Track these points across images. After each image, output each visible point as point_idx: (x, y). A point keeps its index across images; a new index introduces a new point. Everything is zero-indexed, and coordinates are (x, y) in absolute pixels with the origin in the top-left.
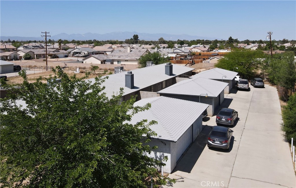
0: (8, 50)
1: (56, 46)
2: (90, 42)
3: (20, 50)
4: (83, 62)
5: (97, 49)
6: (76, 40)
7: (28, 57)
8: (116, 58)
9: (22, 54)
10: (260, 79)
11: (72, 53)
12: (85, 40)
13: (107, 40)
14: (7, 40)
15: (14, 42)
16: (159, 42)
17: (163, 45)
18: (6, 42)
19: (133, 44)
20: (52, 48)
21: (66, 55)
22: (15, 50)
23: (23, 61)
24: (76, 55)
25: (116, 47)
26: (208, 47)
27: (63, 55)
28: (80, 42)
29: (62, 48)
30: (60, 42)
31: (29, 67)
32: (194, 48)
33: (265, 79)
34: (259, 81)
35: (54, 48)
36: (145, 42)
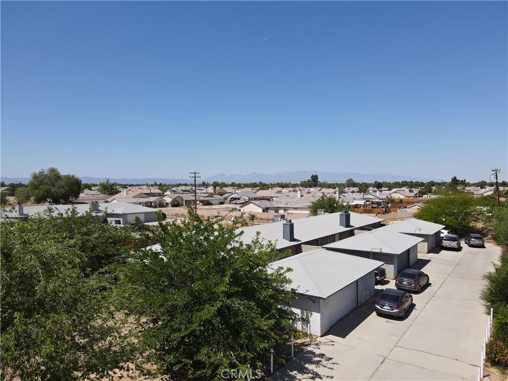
0: (153, 195)
1: (210, 190)
2: (254, 185)
3: (166, 195)
4: (240, 210)
5: (262, 193)
6: (237, 182)
7: (175, 204)
8: (282, 205)
9: (168, 200)
10: (478, 235)
11: (229, 199)
12: (248, 182)
13: (276, 183)
14: (153, 183)
15: (160, 186)
16: (346, 185)
17: (352, 189)
18: (152, 186)
19: (311, 187)
20: (205, 193)
21: (222, 201)
22: (161, 194)
23: (170, 208)
24: (234, 202)
25: (287, 191)
26: (416, 191)
27: (217, 202)
28: (242, 185)
29: (217, 192)
30: (215, 185)
31: (176, 215)
32: (395, 192)
33: (490, 236)
34: (476, 238)
35: (207, 193)
36: (328, 184)
